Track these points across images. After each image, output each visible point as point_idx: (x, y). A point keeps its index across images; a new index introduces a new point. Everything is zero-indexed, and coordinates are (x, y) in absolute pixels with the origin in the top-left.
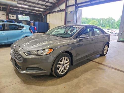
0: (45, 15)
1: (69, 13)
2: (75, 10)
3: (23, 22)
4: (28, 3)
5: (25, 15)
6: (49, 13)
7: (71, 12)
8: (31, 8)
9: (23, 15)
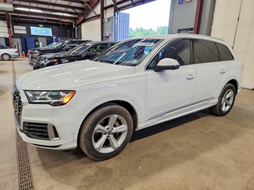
0: (78, 25)
1: (106, 21)
2: (115, 16)
3: (39, 38)
4: (38, 5)
5: (42, 26)
6: (84, 21)
7: (109, 19)
8: (48, 13)
9: (39, 27)
